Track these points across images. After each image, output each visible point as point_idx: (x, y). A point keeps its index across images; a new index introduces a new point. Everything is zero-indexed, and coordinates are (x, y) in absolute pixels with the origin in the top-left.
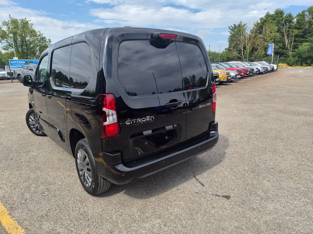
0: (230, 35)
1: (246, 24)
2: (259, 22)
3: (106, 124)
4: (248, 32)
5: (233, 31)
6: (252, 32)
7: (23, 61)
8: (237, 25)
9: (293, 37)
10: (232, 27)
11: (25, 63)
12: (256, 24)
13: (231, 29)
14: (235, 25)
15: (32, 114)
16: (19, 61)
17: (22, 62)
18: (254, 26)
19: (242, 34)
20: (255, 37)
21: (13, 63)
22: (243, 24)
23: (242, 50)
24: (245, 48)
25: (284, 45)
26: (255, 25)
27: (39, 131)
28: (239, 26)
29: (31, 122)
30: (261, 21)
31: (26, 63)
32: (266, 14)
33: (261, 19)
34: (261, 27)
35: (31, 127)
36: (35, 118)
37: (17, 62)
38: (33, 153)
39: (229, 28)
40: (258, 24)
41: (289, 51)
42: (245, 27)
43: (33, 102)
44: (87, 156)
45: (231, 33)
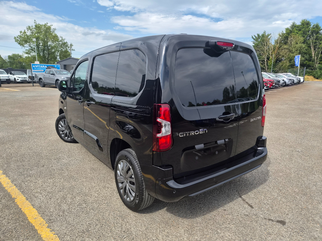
0: (254, 45)
1: (270, 34)
2: (285, 32)
3: (159, 135)
4: (272, 42)
5: (256, 41)
6: (276, 42)
7: (45, 65)
8: (260, 35)
9: (320, 48)
10: (255, 36)
11: (46, 67)
12: (281, 34)
13: (254, 39)
14: (258, 35)
15: (63, 120)
16: (41, 65)
17: (43, 66)
18: (278, 36)
19: (265, 45)
20: (280, 47)
21: (35, 67)
22: (267, 34)
23: (266, 61)
24: (268, 59)
25: (311, 57)
26: (280, 36)
27: (68, 138)
28: (263, 36)
29: (60, 127)
30: (286, 31)
31: (48, 67)
32: (292, 24)
33: (287, 29)
34: (287, 38)
35: (60, 133)
36: (65, 124)
37: (39, 66)
38: (64, 161)
39: (253, 37)
40: (283, 34)
41: (315, 63)
42: (269, 37)
43: (65, 108)
44: (131, 167)
45: (254, 43)
